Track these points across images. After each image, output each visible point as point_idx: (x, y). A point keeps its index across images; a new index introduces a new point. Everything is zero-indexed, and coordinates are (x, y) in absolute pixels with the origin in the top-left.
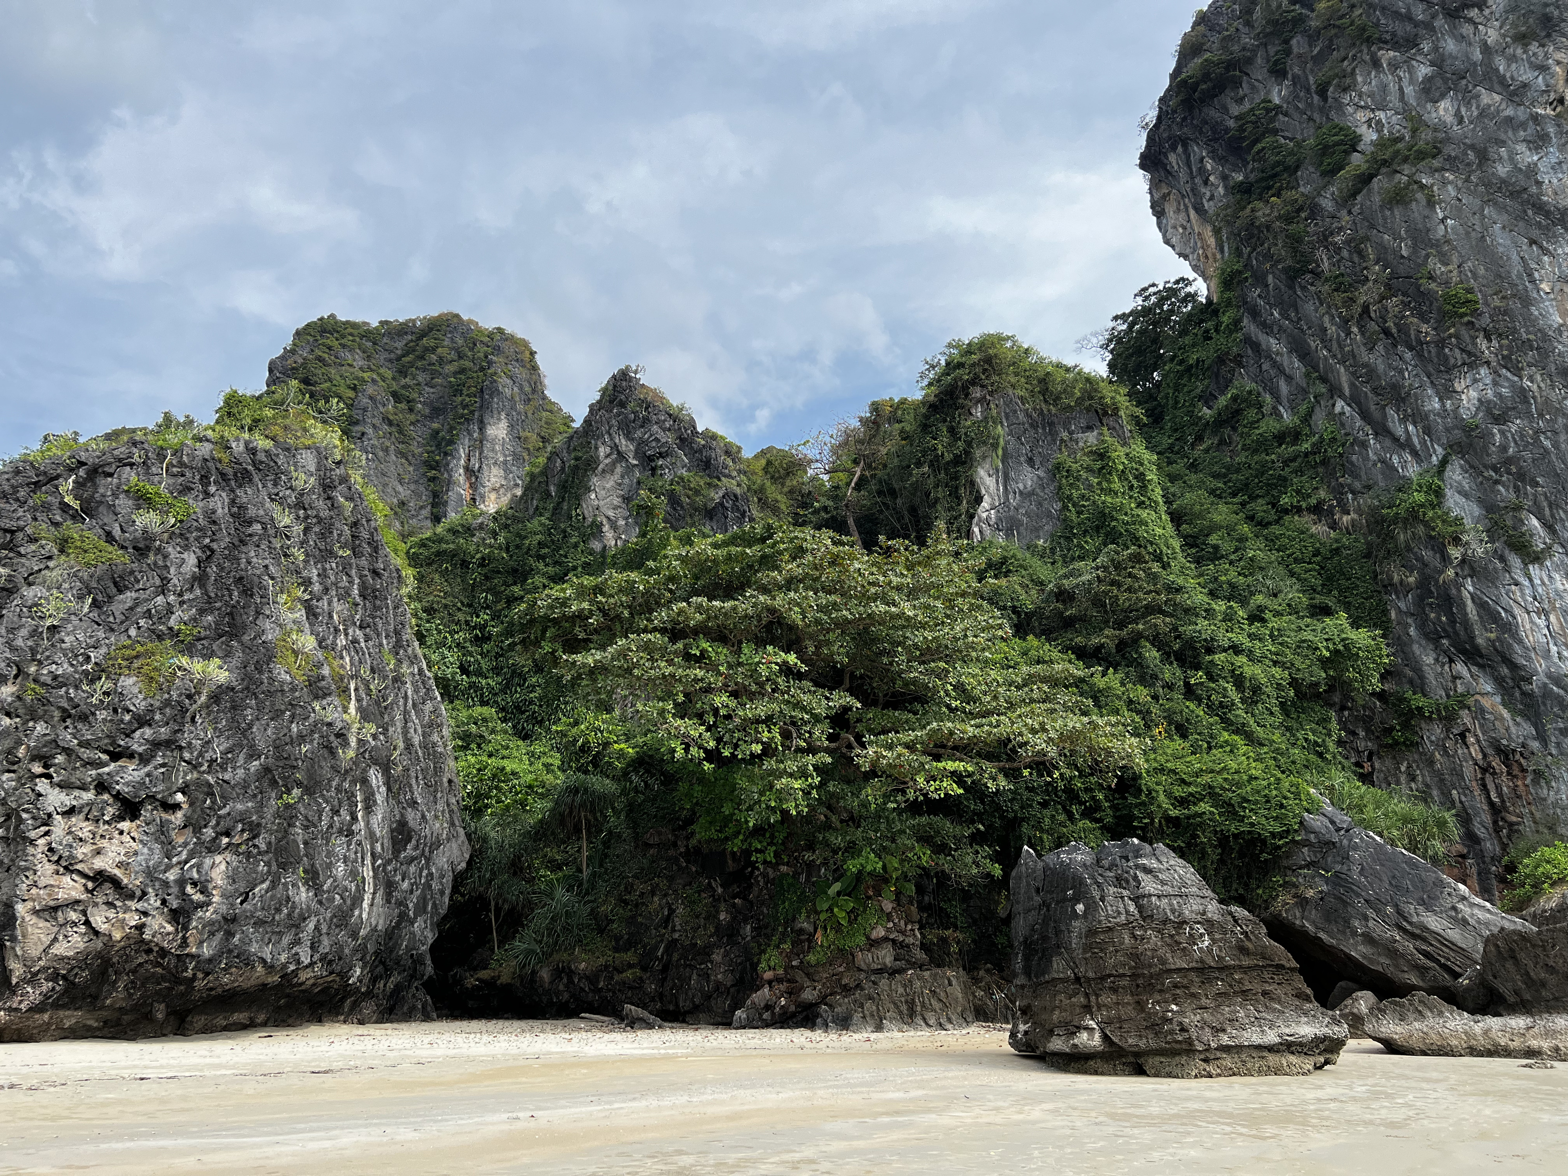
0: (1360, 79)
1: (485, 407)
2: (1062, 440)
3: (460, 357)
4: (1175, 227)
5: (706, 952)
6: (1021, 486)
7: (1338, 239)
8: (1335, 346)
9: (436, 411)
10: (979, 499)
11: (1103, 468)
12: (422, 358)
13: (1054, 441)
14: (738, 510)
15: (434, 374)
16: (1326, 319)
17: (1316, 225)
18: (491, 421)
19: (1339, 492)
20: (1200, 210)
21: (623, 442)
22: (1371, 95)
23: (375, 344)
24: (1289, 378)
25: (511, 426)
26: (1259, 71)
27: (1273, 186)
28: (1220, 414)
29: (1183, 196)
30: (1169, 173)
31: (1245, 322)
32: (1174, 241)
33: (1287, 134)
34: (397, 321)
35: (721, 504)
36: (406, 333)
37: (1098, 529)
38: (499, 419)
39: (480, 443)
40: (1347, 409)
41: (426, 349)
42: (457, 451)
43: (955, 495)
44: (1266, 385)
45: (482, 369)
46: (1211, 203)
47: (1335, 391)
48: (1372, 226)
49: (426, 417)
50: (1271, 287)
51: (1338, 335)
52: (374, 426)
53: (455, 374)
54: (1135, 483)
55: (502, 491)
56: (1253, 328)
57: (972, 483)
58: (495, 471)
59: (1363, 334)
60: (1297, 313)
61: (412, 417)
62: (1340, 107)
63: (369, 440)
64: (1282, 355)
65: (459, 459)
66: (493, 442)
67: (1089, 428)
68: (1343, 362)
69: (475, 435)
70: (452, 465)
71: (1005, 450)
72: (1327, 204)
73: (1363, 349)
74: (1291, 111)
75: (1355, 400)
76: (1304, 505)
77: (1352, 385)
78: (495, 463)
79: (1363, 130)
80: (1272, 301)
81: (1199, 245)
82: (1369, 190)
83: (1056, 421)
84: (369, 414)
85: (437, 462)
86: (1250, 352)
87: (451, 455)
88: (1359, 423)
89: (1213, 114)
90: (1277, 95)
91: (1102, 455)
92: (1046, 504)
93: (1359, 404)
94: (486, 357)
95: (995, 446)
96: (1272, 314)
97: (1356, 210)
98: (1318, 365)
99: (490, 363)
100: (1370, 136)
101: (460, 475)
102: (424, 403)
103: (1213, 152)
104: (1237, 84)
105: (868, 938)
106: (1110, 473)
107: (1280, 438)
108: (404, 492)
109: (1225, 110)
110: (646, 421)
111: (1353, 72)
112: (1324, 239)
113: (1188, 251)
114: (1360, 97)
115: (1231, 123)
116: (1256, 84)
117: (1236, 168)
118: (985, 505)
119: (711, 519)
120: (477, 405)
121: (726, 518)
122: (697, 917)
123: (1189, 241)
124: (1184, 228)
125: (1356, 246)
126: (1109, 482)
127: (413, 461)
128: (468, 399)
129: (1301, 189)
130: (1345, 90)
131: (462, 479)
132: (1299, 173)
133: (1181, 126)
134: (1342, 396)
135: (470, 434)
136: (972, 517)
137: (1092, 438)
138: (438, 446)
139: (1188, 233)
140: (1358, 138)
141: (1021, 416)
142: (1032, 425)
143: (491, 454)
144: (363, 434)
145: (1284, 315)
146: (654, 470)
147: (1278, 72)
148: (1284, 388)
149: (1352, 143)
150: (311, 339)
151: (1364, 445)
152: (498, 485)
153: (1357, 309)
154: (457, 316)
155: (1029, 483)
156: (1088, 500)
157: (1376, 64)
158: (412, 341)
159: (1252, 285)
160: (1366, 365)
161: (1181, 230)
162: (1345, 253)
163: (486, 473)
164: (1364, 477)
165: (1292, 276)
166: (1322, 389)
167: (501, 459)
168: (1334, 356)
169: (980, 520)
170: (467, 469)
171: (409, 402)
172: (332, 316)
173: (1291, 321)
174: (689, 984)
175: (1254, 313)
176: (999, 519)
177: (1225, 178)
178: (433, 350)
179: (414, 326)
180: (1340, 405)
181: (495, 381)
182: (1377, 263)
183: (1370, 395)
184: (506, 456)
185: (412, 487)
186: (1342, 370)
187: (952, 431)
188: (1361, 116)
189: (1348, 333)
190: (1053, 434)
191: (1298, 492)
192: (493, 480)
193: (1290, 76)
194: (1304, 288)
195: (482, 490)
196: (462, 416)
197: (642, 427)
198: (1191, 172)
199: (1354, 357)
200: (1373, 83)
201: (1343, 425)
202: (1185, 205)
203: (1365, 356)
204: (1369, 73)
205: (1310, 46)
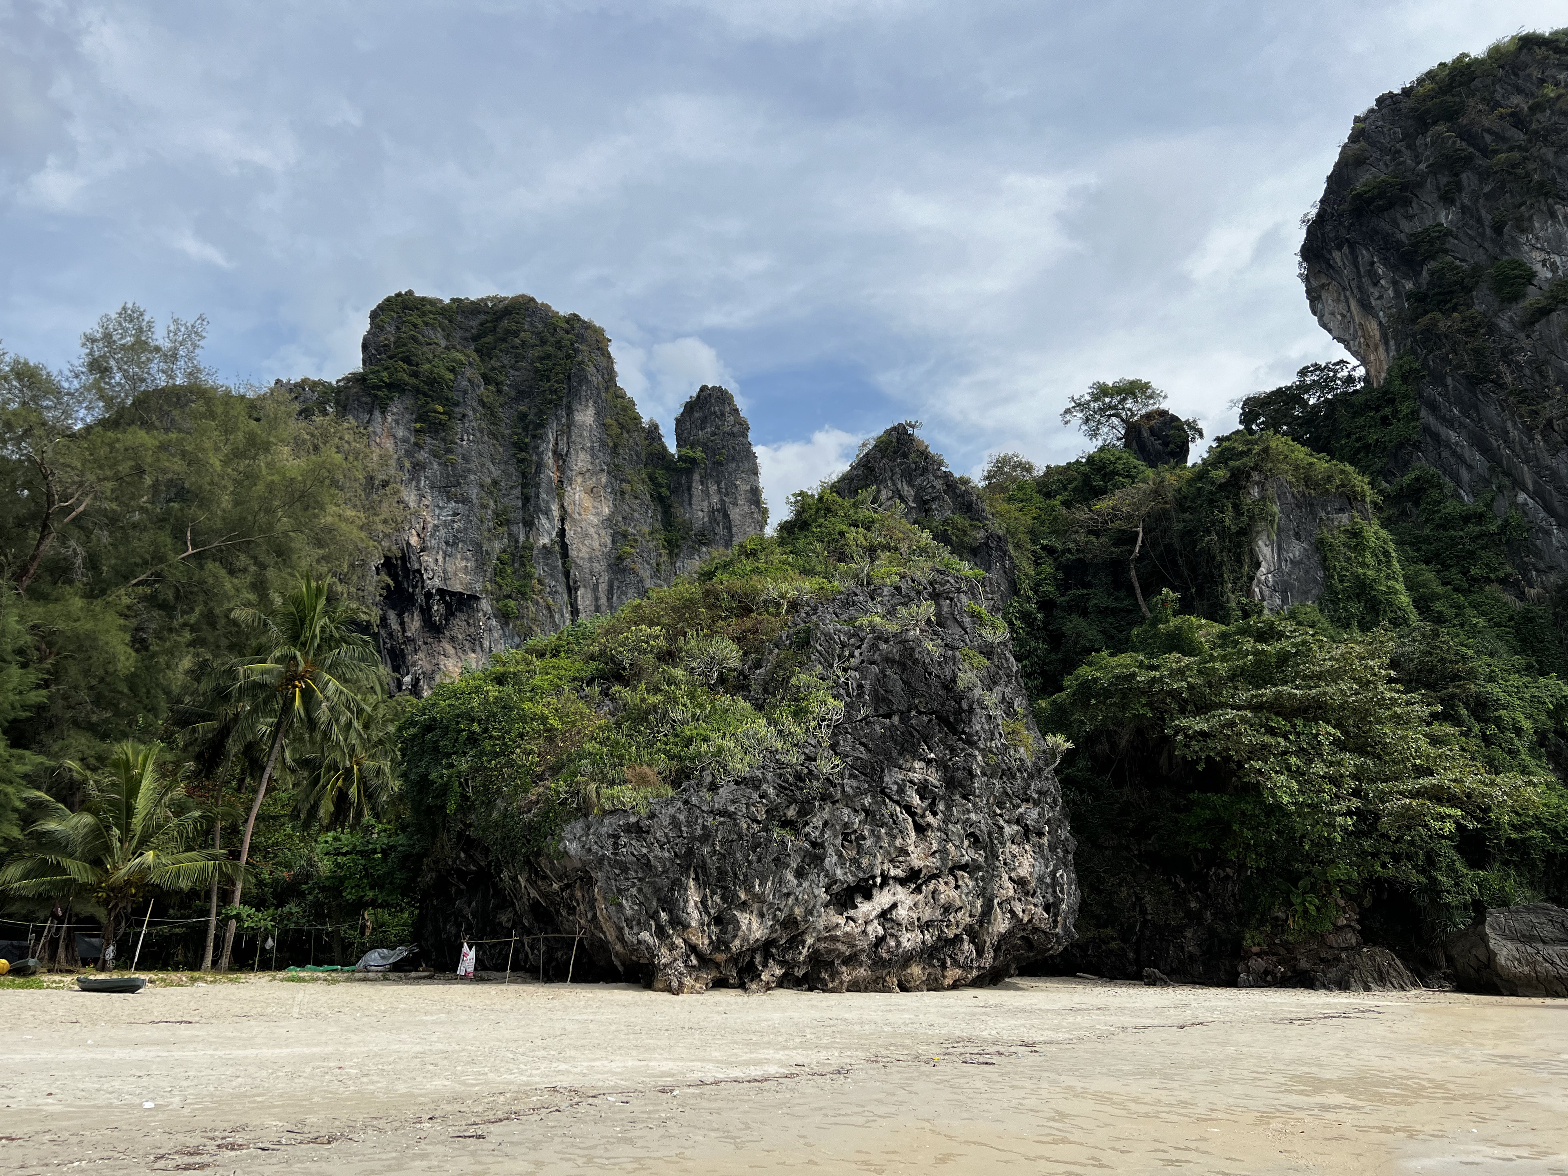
0: (1537, 225)
1: (573, 393)
2: (1321, 519)
3: (543, 342)
4: (1333, 314)
5: (1179, 930)
6: (1291, 555)
7: (1520, 358)
8: (1518, 448)
9: (522, 394)
10: (1258, 565)
11: (1357, 545)
12: (504, 340)
13: (1315, 519)
14: (1001, 550)
15: (518, 358)
16: (1509, 424)
17: (1494, 341)
18: (579, 407)
19: (1524, 569)
20: (1366, 307)
21: (905, 487)
22: (1548, 240)
23: (450, 321)
24: (1470, 468)
25: (598, 413)
26: (1429, 195)
27: (1450, 300)
28: (1401, 489)
29: (1344, 289)
30: (1330, 266)
31: (1423, 413)
32: (1331, 325)
33: (1457, 255)
34: (467, 299)
35: (986, 544)
36: (479, 313)
37: (1358, 596)
38: (587, 406)
39: (568, 427)
40: (1530, 501)
41: (508, 332)
42: (547, 435)
43: (1239, 561)
44: (1445, 470)
45: (568, 357)
46: (1379, 302)
47: (1519, 484)
48: (1551, 352)
49: (512, 399)
50: (1450, 388)
51: (1521, 439)
52: (474, 409)
53: (541, 359)
54: (1384, 559)
55: (588, 475)
56: (1431, 420)
57: (1252, 552)
58: (582, 455)
59: (1545, 441)
60: (1478, 414)
61: (501, 399)
62: (1516, 245)
63: (470, 421)
64: (1462, 447)
65: (548, 443)
66: (582, 427)
67: (1341, 510)
68: (1527, 462)
69: (564, 420)
70: (541, 449)
71: (1278, 525)
72: (1504, 324)
73: (1546, 454)
74: (1461, 235)
75: (1538, 494)
76: (1492, 576)
77: (1535, 483)
78: (583, 448)
79: (1538, 267)
80: (1452, 399)
81: (1360, 333)
82: (1548, 321)
83: (1315, 502)
84: (469, 396)
85: (526, 444)
86: (1429, 439)
87: (541, 438)
88: (1542, 514)
89: (1385, 226)
90: (1446, 217)
91: (1356, 534)
92: (1312, 572)
93: (1543, 499)
94: (572, 344)
95: (1272, 522)
96: (1451, 411)
97: (1535, 336)
98: (1502, 462)
99: (576, 351)
100: (1545, 274)
101: (549, 459)
102: (510, 386)
103: (1385, 259)
104: (1407, 203)
105: (1334, 925)
106: (1364, 550)
107: (1466, 519)
108: (496, 472)
109: (1395, 224)
110: (925, 470)
111: (1530, 219)
112: (1506, 355)
113: (1347, 337)
114: (1537, 239)
115: (1402, 237)
116: (1426, 206)
117: (1407, 277)
118: (1263, 569)
119: (975, 556)
120: (565, 391)
121: (990, 556)
122: (1166, 904)
123: (1349, 328)
124: (1344, 316)
125: (1538, 367)
126: (1363, 556)
127: (503, 442)
128: (557, 386)
129: (1477, 307)
130: (1523, 231)
131: (551, 462)
132: (1475, 293)
133: (1349, 230)
134: (1525, 489)
135: (558, 419)
136: (1251, 579)
137: (1344, 518)
138: (526, 429)
139: (1346, 320)
140: (1533, 274)
141: (1289, 496)
142: (1297, 505)
143: (579, 440)
144: (464, 416)
145: (1465, 413)
146: (926, 511)
147: (1447, 199)
148: (1465, 475)
149: (1530, 277)
150: (395, 315)
151: (1548, 533)
152: (584, 470)
153: (1542, 421)
154: (533, 300)
155: (1297, 553)
156: (1348, 571)
157: (1553, 215)
158: (487, 321)
159: (1430, 383)
160: (1547, 468)
161: (1339, 317)
162: (1527, 372)
163: (574, 458)
164: (1547, 559)
165: (1473, 382)
166: (1507, 482)
167: (589, 445)
168: (1518, 456)
169: (1259, 581)
170: (555, 452)
171: (497, 384)
172: (410, 293)
173: (1472, 420)
174: (1168, 954)
175: (1433, 407)
176: (1276, 582)
177: (1395, 283)
178: (516, 334)
179: (486, 305)
180: (1522, 497)
181: (584, 370)
182: (1557, 384)
183: (1554, 493)
184: (593, 442)
185: (502, 467)
186: (1526, 468)
187: (1236, 507)
188: (1537, 256)
189: (1532, 439)
190: (1313, 514)
191: (1487, 565)
192: (580, 464)
193: (1458, 204)
194: (1485, 394)
195: (569, 473)
196: (551, 402)
197: (922, 475)
198: (1359, 272)
199: (1538, 460)
200: (1550, 230)
201: (1525, 513)
202: (1345, 296)
203: (1548, 461)
204: (1546, 222)
205: (1481, 182)
